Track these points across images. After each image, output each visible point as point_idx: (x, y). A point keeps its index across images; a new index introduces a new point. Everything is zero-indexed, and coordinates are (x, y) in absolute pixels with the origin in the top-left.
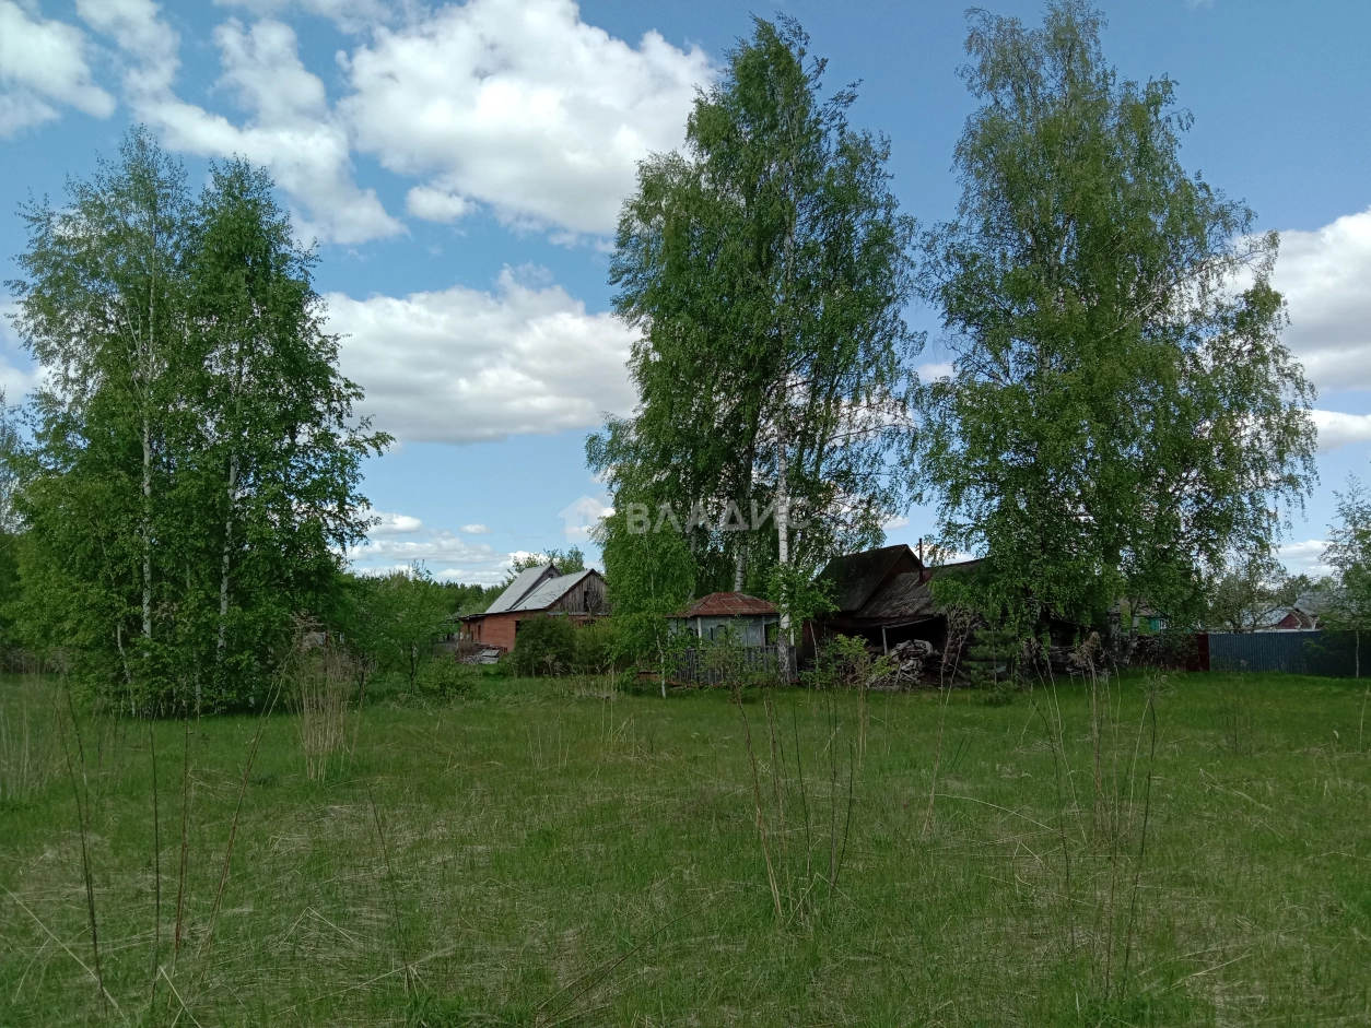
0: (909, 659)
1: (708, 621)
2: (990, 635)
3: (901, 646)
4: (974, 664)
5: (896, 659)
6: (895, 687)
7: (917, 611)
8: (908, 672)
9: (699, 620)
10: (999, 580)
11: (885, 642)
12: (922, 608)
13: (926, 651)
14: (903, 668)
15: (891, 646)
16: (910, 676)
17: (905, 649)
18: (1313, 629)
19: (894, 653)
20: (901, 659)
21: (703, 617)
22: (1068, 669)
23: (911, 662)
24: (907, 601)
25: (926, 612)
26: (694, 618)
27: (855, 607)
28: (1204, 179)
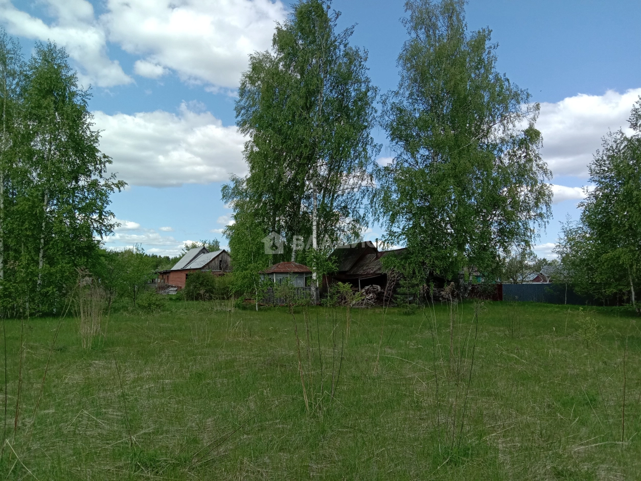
0: (370, 293)
1: (279, 275)
2: (406, 283)
3: (367, 288)
4: (399, 296)
5: (364, 294)
6: (364, 306)
7: (375, 271)
8: (369, 300)
9: (274, 274)
10: (411, 258)
11: (360, 286)
12: (377, 270)
13: (378, 290)
14: (368, 297)
15: (362, 287)
16: (370, 301)
17: (369, 289)
18: (548, 283)
19: (363, 291)
20: (367, 293)
21: (276, 273)
22: (440, 299)
23: (371, 295)
24: (370, 267)
25: (379, 272)
26: (272, 273)
27: (347, 269)
28: (507, 77)
